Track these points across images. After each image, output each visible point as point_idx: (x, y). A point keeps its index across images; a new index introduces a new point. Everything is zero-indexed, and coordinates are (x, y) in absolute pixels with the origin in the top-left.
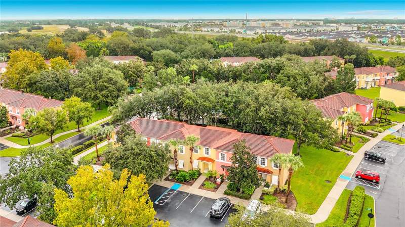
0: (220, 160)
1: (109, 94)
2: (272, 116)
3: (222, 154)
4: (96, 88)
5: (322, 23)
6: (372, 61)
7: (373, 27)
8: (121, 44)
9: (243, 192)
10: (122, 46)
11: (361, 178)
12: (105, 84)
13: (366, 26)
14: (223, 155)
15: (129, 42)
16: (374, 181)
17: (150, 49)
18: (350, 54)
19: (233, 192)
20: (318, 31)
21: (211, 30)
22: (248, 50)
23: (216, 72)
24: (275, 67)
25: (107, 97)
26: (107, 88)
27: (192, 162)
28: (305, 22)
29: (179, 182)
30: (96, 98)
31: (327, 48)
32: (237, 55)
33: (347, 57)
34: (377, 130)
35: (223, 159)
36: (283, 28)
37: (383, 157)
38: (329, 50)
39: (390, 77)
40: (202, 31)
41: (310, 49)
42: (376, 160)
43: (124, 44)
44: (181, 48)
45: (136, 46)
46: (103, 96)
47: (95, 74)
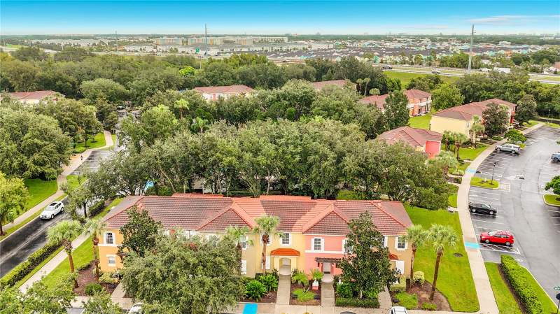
0: (313, 251)
1: (46, 159)
2: (362, 170)
3: (316, 239)
4: (19, 150)
5: (286, 40)
6: (389, 85)
7: (349, 45)
8: (21, 73)
9: (364, 297)
10: (22, 76)
11: (490, 243)
12: (36, 141)
13: (340, 43)
14: (317, 241)
15: (34, 68)
16: (508, 243)
17: (72, 78)
18: (363, 77)
19: (349, 301)
20: (288, 50)
21: (141, 49)
22: (230, 75)
23: (215, 109)
24: (302, 97)
25: (43, 164)
26: (39, 147)
27: (264, 261)
28: (266, 39)
29: (251, 301)
30: (23, 168)
31: (330, 70)
32: (214, 83)
33: (360, 81)
34: (458, 173)
35: (317, 247)
36: (244, 47)
37: (493, 208)
38: (332, 72)
39: (423, 104)
40: (125, 50)
41: (310, 72)
42: (485, 213)
43: (28, 72)
44: (123, 76)
45: (49, 75)
46: (35, 163)
47: (13, 125)
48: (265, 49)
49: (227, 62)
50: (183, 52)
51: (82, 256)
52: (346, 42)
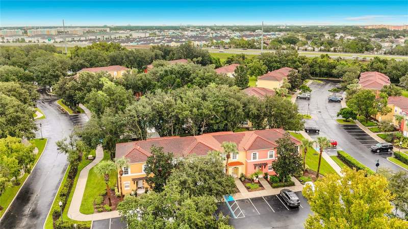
0: (252, 160)
3: (253, 154)
9: (286, 181)
33: (195, 59)
35: (255, 158)
37: (316, 129)
38: (173, 54)
42: (314, 132)
48: (98, 37)
49: (91, 49)
50: (30, 42)
51: (95, 188)
52: (154, 31)
